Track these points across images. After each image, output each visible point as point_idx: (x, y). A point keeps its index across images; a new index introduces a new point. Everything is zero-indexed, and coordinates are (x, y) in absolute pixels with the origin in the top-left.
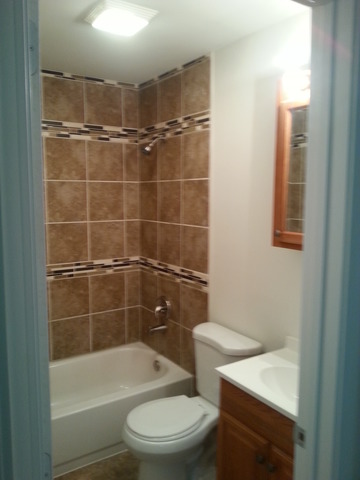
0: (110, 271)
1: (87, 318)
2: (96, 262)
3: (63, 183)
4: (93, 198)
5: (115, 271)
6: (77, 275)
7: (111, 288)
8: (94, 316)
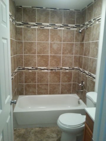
0: (67, 71)
1: (60, 84)
2: (63, 68)
3: (55, 43)
4: (63, 48)
5: (69, 71)
6: (57, 71)
7: (68, 76)
8: (61, 84)
